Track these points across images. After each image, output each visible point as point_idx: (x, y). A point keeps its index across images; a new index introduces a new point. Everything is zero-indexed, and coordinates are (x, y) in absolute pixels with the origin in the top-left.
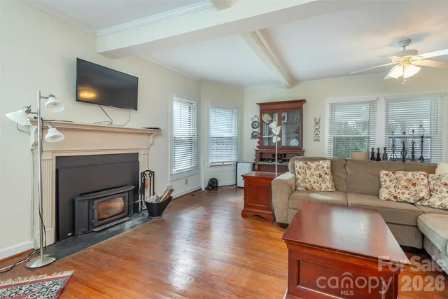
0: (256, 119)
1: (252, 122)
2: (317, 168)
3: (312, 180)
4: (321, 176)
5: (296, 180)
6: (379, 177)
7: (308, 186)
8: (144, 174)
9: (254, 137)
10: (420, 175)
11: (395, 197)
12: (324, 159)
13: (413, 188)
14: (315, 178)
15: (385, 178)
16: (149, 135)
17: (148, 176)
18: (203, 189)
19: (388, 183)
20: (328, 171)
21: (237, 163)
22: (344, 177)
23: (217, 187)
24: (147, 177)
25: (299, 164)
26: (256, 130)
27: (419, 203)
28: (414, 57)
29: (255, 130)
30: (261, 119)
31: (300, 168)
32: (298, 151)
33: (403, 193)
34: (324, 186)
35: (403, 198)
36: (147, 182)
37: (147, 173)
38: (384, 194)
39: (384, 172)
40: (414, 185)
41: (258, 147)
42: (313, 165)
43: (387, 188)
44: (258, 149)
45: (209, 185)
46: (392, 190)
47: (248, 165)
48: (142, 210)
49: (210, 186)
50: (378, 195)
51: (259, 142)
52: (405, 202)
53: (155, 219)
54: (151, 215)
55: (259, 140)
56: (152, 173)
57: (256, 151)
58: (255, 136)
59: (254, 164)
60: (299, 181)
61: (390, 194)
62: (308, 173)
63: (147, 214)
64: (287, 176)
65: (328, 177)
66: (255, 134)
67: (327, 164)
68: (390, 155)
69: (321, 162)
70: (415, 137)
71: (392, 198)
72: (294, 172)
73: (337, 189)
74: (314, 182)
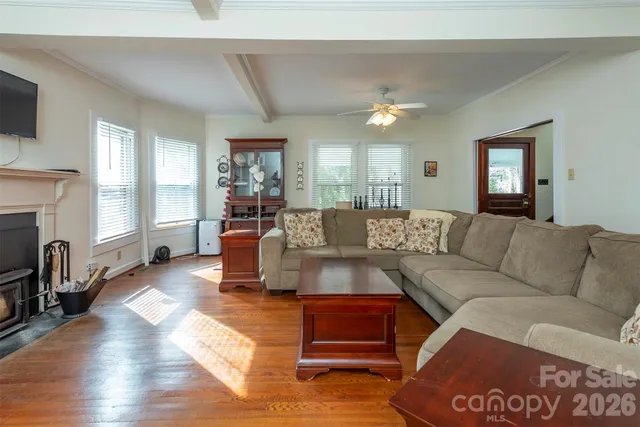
0: (224, 160)
1: (218, 164)
2: (308, 221)
3: (304, 234)
4: (313, 230)
5: (286, 235)
6: (366, 226)
7: (299, 241)
8: (48, 247)
9: (221, 184)
10: (398, 221)
11: (380, 245)
12: (315, 210)
13: (394, 235)
14: (307, 232)
15: (371, 226)
16: (56, 181)
17: (57, 250)
18: (147, 264)
19: (374, 232)
20: (320, 223)
21: (198, 221)
22: (335, 228)
23: (168, 259)
24: (57, 253)
25: (288, 217)
26: (225, 175)
27: (398, 248)
28: (392, 107)
29: (222, 175)
30: (232, 160)
31: (290, 221)
32: (280, 202)
33: (386, 240)
34: (316, 241)
35: (387, 244)
36: (57, 261)
37: (57, 245)
38: (371, 243)
39: (370, 220)
40: (394, 231)
41: (228, 198)
42: (304, 217)
43: (373, 236)
44: (227, 201)
45: (156, 257)
46: (377, 238)
47: (215, 223)
48: (46, 308)
49: (158, 258)
50: (366, 246)
51: (229, 192)
52: (388, 248)
53: (77, 317)
54: (68, 312)
55: (229, 189)
56: (65, 245)
57: (226, 203)
58: (224, 183)
59: (223, 222)
60: (290, 238)
61: (376, 242)
62: (300, 226)
63: (59, 312)
64: (275, 232)
65: (320, 230)
66: (223, 180)
67: (318, 216)
68: (370, 204)
69: (312, 213)
70: (390, 185)
71: (378, 246)
72: (282, 227)
73: (328, 243)
74: (306, 237)
